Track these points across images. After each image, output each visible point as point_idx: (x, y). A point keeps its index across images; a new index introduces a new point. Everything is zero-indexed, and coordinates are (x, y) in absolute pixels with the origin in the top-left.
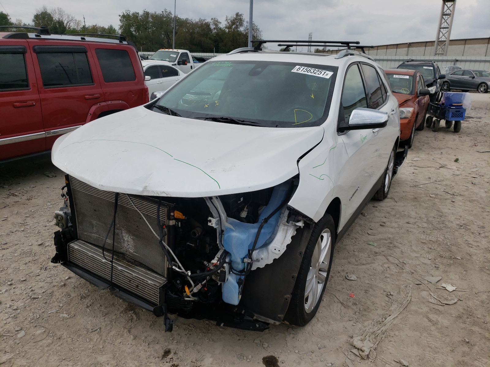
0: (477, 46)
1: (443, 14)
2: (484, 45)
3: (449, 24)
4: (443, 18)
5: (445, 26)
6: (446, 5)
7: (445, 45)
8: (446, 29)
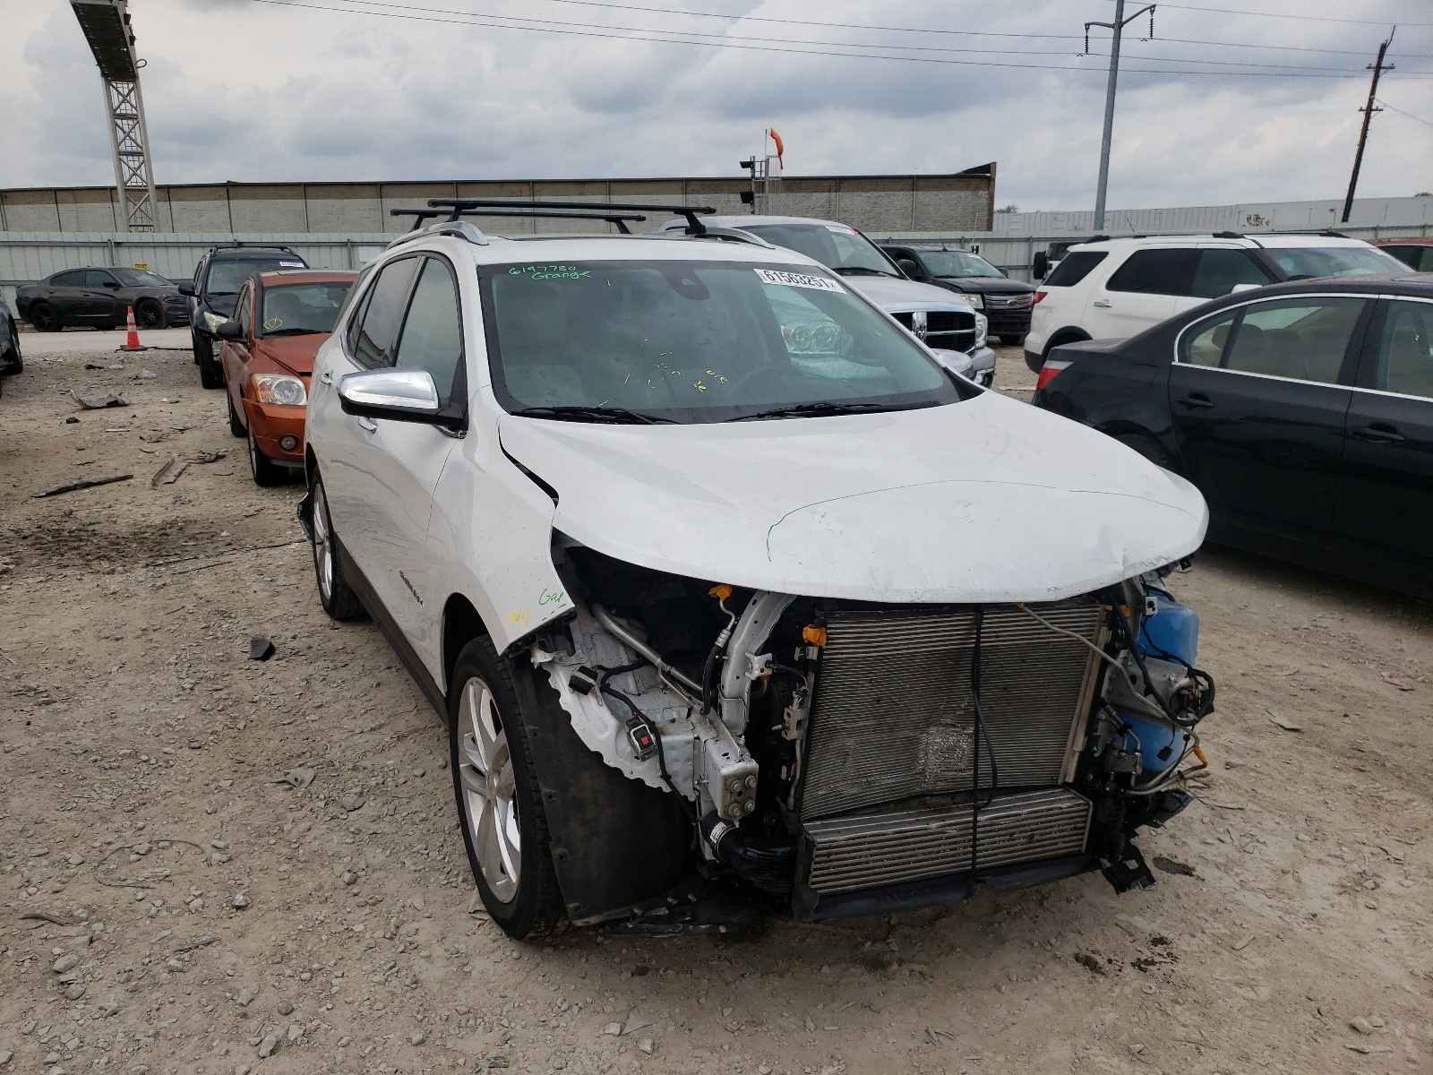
0: (201, 204)
1: (116, 116)
2: (219, 203)
3: (139, 142)
4: (117, 125)
5: (129, 149)
6: (113, 87)
7: (147, 199)
8: (136, 158)
